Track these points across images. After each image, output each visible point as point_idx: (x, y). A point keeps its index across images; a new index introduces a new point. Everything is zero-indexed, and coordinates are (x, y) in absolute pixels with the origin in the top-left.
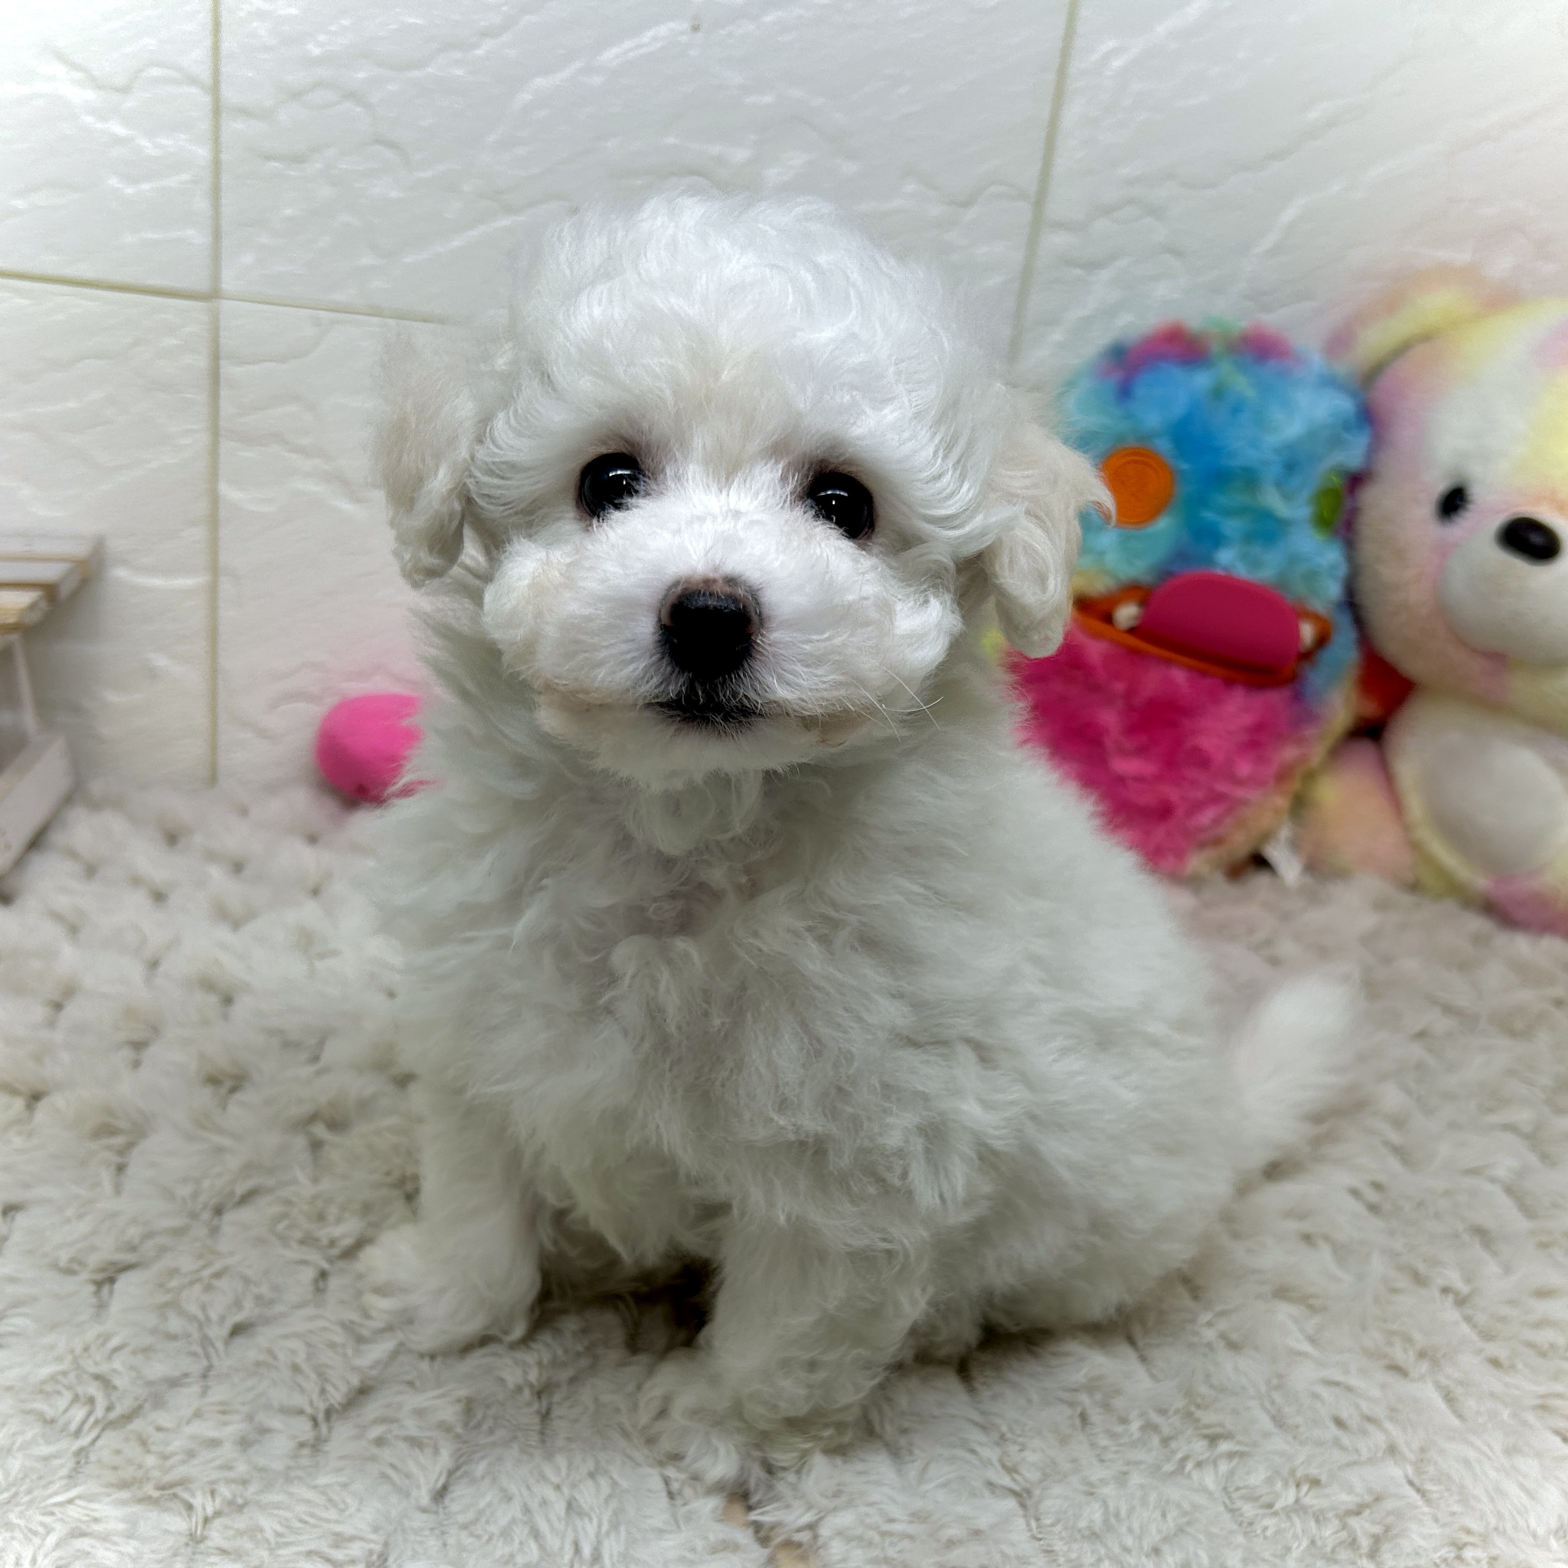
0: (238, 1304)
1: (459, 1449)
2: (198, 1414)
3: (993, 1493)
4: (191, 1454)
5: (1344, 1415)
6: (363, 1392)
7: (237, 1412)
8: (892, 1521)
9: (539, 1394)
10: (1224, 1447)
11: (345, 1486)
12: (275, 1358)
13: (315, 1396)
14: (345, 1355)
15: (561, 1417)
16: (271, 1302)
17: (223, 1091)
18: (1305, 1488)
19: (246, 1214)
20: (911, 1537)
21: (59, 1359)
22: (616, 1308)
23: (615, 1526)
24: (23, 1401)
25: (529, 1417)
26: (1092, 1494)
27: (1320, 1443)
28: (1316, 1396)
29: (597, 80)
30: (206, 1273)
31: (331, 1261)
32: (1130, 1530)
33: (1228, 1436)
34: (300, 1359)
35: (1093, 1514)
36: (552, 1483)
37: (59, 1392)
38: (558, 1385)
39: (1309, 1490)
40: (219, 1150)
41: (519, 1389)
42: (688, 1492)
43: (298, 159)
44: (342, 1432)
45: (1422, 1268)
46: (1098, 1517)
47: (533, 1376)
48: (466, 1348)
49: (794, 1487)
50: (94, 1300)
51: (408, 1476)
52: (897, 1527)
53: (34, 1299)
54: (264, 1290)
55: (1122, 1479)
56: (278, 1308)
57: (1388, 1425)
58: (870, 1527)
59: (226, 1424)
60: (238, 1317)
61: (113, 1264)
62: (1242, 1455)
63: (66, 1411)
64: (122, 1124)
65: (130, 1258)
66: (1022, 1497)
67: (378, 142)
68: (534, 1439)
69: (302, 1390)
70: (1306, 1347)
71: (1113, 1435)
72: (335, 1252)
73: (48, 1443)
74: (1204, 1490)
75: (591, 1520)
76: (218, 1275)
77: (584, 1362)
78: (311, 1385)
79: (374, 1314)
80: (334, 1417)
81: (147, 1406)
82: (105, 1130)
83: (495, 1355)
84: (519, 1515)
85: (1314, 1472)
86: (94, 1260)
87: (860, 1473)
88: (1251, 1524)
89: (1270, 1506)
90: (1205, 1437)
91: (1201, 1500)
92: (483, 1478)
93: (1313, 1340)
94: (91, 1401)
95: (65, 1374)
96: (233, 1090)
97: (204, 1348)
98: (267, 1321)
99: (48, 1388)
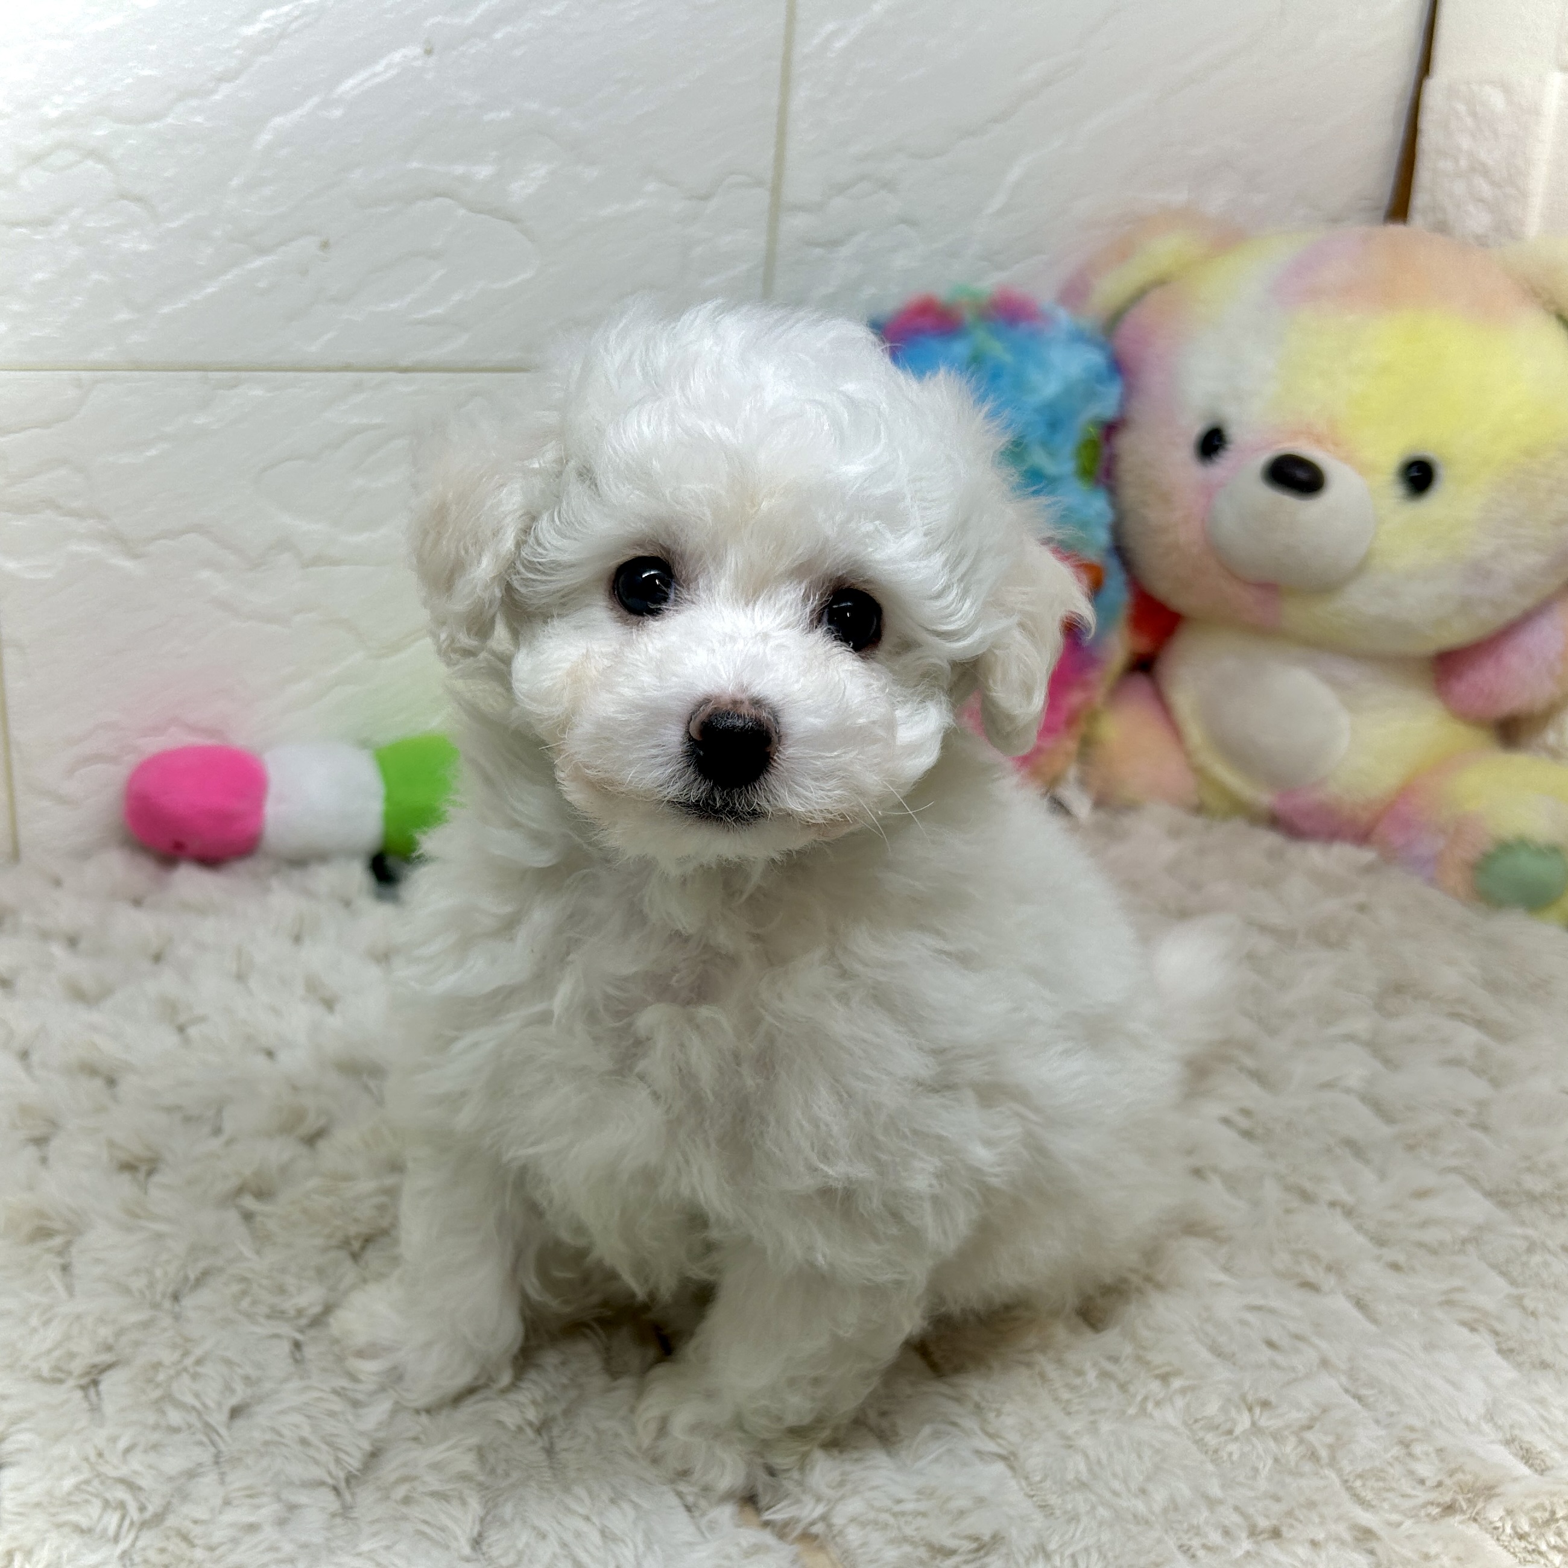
0: (229, 1389)
1: (483, 1496)
2: (227, 1503)
3: (982, 1459)
4: (235, 1541)
5: (1274, 1337)
6: (375, 1455)
7: (263, 1493)
8: (899, 1501)
9: (539, 1431)
10: (1177, 1383)
11: (388, 1548)
12: (280, 1435)
13: (332, 1467)
14: (347, 1421)
15: (565, 1450)
16: (259, 1380)
17: (141, 1176)
18: (1257, 1411)
19: (205, 1296)
20: (924, 1515)
21: (75, 1469)
22: (585, 1336)
23: (649, 1546)
24: (54, 1515)
25: (534, 1454)
26: (1070, 1447)
27: (1259, 1366)
28: (1243, 1323)
29: (337, 113)
30: (189, 1361)
31: (301, 1331)
32: (1115, 1475)
33: (1178, 1373)
34: (306, 1432)
35: (1077, 1466)
36: (580, 1515)
37: (87, 1501)
38: (554, 1419)
39: (1261, 1412)
40: (159, 1236)
41: (520, 1429)
42: (703, 1503)
43: (45, 222)
44: (366, 1498)
45: (1308, 1186)
46: (1082, 1467)
47: (532, 1414)
48: (458, 1399)
49: (800, 1483)
50: (85, 1405)
51: (443, 1529)
52: (910, 1506)
53: (28, 1414)
54: (249, 1370)
55: (1093, 1428)
56: (268, 1386)
57: (1316, 1340)
58: (880, 1510)
59: (258, 1507)
60: (234, 1401)
61: (94, 1366)
62: (1192, 1388)
63: (100, 1518)
64: (58, 1225)
65: (106, 1358)
66: (1009, 1459)
67: (123, 196)
68: (547, 1475)
69: (316, 1462)
70: (1222, 1277)
71: (1072, 1388)
72: (303, 1321)
73: (93, 1551)
74: (1168, 1427)
75: (627, 1546)
76: (199, 1362)
77: (573, 1393)
78: (326, 1456)
79: (362, 1377)
80: (353, 1482)
81: (175, 1501)
82: (42, 1233)
83: (486, 1399)
84: (558, 1550)
85: (1263, 1394)
86: (77, 1366)
87: (856, 1460)
88: (1216, 1451)
89: (1230, 1432)
90: (1157, 1377)
91: (1167, 1436)
92: (513, 1520)
93: (1226, 1269)
94: (122, 1506)
95: (87, 1482)
96: (150, 1173)
97: (208, 1436)
98: (260, 1400)
99: (74, 1499)
